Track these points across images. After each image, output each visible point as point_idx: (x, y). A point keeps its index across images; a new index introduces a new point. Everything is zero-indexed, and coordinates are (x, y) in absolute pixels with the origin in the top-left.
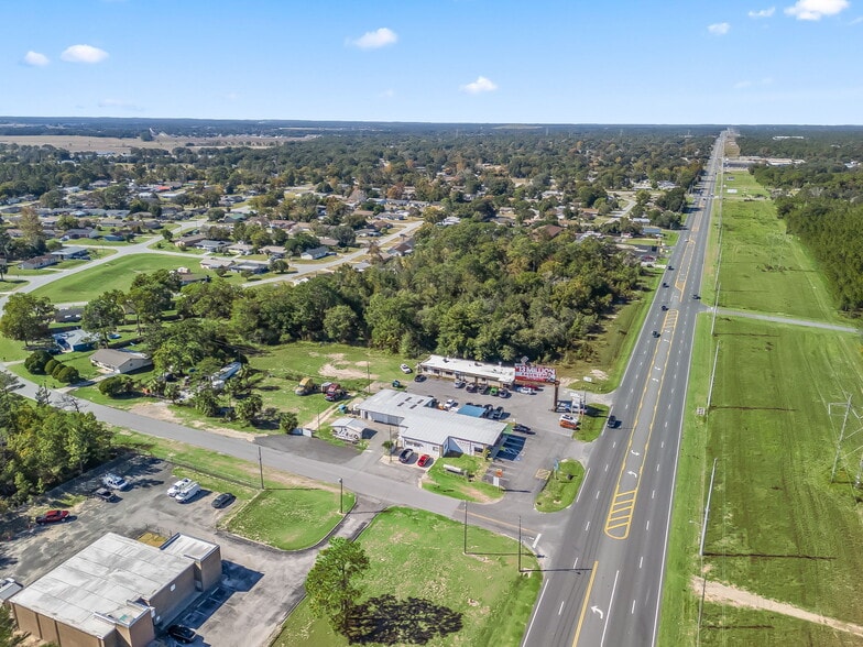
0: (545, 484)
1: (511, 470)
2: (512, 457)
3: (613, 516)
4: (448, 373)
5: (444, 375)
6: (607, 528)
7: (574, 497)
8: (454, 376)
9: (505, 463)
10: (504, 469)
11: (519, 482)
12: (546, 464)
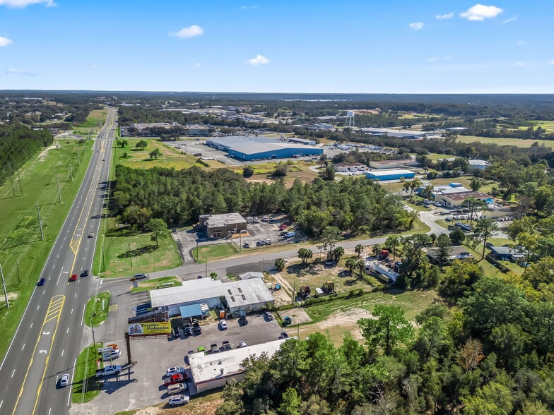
0: (109, 303)
1: (134, 301)
2: (139, 308)
3: (61, 304)
6: (64, 298)
7: (88, 306)
9: (141, 303)
10: (139, 300)
11: (126, 298)
12: (115, 314)
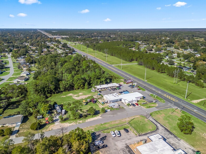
4: (104, 88)
5: (103, 89)
8: (105, 89)
